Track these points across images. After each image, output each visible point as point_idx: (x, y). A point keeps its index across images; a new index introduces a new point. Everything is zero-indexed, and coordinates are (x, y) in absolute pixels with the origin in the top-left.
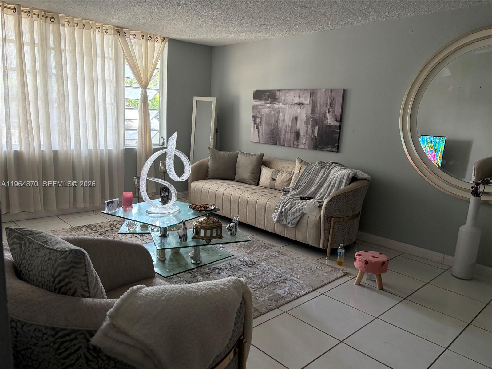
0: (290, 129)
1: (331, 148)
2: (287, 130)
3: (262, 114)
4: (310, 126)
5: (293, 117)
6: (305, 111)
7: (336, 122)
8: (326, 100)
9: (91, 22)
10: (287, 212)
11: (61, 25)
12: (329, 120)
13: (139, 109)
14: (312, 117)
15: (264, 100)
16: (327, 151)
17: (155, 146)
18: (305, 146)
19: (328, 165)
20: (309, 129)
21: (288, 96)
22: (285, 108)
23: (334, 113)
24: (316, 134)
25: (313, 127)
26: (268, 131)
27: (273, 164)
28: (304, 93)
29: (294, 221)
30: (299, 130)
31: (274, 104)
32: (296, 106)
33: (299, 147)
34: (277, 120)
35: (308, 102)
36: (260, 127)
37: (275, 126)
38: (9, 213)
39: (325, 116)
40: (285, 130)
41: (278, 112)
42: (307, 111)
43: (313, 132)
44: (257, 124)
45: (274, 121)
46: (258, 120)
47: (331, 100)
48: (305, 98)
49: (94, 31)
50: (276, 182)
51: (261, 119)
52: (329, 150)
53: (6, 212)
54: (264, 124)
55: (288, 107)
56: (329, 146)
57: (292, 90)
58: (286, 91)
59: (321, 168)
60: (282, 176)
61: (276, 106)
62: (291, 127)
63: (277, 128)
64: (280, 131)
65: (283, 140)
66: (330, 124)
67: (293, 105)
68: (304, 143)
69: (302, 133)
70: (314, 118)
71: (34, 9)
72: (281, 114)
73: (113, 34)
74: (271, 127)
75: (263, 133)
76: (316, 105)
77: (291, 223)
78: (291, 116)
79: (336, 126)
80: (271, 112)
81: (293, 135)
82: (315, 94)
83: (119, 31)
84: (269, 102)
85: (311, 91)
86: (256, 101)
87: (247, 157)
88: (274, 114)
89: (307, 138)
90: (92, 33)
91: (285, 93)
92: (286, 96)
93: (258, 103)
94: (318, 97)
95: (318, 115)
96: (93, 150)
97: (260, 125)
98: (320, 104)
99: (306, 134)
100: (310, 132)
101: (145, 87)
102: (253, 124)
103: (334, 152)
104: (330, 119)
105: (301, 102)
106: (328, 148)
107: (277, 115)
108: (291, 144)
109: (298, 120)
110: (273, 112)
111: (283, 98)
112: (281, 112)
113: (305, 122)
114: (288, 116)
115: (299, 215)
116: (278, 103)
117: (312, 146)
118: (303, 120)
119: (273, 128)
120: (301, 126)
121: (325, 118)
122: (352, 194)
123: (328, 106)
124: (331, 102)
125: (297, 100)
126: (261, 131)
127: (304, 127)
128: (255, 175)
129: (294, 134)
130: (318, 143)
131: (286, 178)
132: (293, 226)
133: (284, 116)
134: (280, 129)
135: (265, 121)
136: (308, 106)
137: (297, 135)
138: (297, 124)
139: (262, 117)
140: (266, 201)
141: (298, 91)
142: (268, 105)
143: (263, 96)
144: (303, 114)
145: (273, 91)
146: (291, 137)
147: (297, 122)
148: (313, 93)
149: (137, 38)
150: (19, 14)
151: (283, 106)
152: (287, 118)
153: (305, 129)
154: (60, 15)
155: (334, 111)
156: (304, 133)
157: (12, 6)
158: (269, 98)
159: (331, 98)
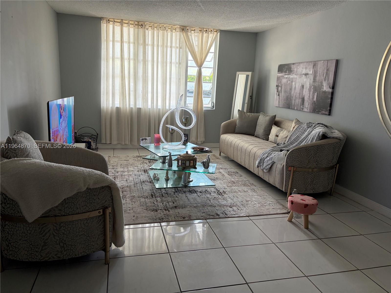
0: (299, 95)
1: (325, 111)
2: (297, 96)
3: (282, 83)
4: (311, 93)
5: (301, 85)
6: (309, 80)
7: (329, 88)
8: (324, 70)
9: (165, 25)
10: (264, 160)
11: (146, 29)
12: (324, 88)
13: (195, 82)
14: (313, 85)
15: (284, 72)
16: (322, 114)
17: (205, 108)
18: (307, 110)
19: (314, 125)
20: (311, 95)
21: (299, 68)
22: (296, 78)
23: (329, 80)
24: (315, 99)
25: (314, 93)
26: (285, 97)
27: (282, 124)
28: (309, 65)
29: (267, 167)
30: (304, 96)
31: (290, 75)
32: (304, 76)
33: (304, 110)
34: (291, 88)
35: (311, 72)
36: (280, 94)
37: (289, 94)
38: (111, 143)
39: (322, 84)
40: (295, 97)
41: (292, 82)
42: (311, 80)
43: (313, 98)
44: (279, 91)
45: (289, 89)
46: (280, 88)
47: (327, 70)
48: (310, 69)
49: (166, 31)
50: (278, 138)
51: (281, 87)
52: (323, 113)
53: (109, 143)
54: (283, 92)
55: (299, 77)
56: (323, 110)
57: (301, 63)
58: (298, 64)
59: (308, 127)
60: (283, 133)
61: (291, 76)
62: (299, 94)
63: (291, 95)
64: (292, 97)
65: (294, 105)
66: (325, 90)
67: (302, 75)
68: (307, 107)
69: (306, 98)
70: (314, 86)
71: (130, 21)
72: (293, 83)
73: (179, 31)
74: (287, 94)
75: (282, 99)
76: (316, 75)
77: (265, 169)
78: (300, 84)
79: (329, 92)
80: (287, 82)
81: (300, 101)
82: (317, 65)
83: (183, 29)
84: (287, 74)
85: (314, 63)
86: (279, 73)
87: (264, 118)
88: (290, 83)
89: (309, 103)
90: (165, 32)
91: (297, 65)
92: (297, 68)
93: (280, 75)
94: (318, 68)
95: (317, 83)
96: (161, 109)
97: (280, 92)
98: (319, 74)
99: (308, 100)
100: (311, 98)
101: (200, 66)
102: (276, 92)
103: (326, 114)
104: (326, 86)
105: (307, 73)
106: (323, 111)
107: (291, 84)
108: (299, 108)
109: (304, 88)
110: (289, 82)
111: (295, 70)
112: (294, 81)
113: (308, 89)
114: (298, 85)
115: (271, 163)
116: (292, 74)
117: (312, 110)
118: (308, 87)
119: (288, 94)
120: (306, 93)
121: (322, 85)
122: (314, 149)
123: (325, 75)
124: (327, 71)
125: (304, 71)
126: (280, 98)
127: (308, 93)
128: (266, 132)
129: (301, 99)
130: (316, 107)
131: (285, 135)
132: (267, 171)
133: (295, 85)
134: (292, 95)
135: (284, 89)
136: (311, 75)
137: (303, 100)
138: (303, 91)
139: (282, 86)
140: (256, 150)
141: (305, 64)
142: (286, 76)
143: (284, 69)
144: (308, 82)
145: (290, 65)
146: (299, 102)
147: (303, 89)
148: (315, 65)
149: (196, 32)
150: (122, 25)
151: (295, 76)
152: (297, 86)
153: (308, 95)
154: (146, 23)
155: (329, 79)
156: (307, 98)
157: (119, 21)
158: (287, 70)
159: (327, 68)
